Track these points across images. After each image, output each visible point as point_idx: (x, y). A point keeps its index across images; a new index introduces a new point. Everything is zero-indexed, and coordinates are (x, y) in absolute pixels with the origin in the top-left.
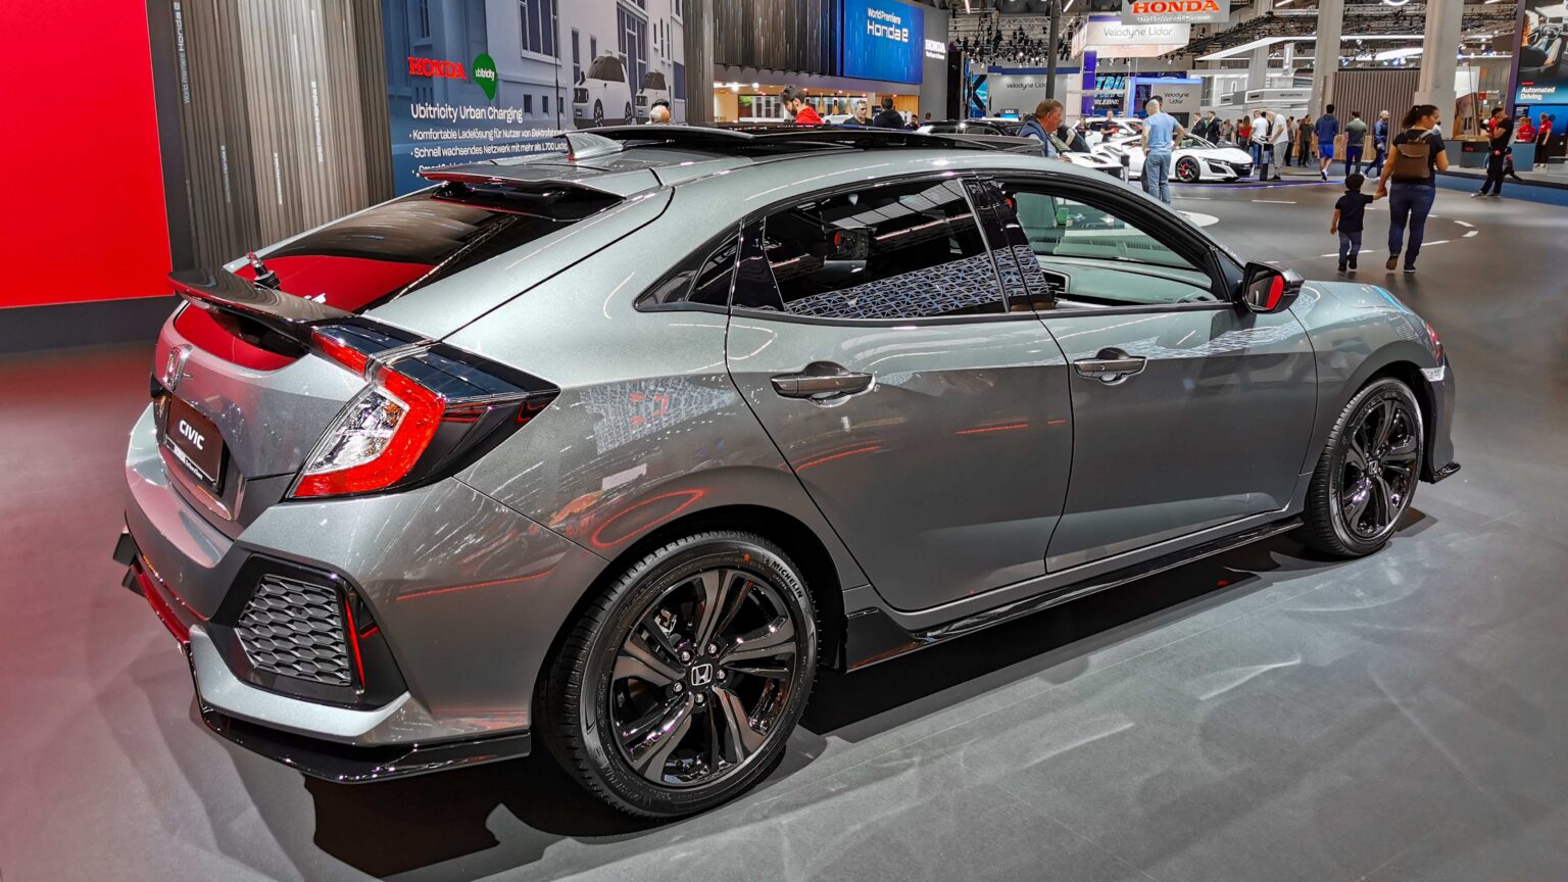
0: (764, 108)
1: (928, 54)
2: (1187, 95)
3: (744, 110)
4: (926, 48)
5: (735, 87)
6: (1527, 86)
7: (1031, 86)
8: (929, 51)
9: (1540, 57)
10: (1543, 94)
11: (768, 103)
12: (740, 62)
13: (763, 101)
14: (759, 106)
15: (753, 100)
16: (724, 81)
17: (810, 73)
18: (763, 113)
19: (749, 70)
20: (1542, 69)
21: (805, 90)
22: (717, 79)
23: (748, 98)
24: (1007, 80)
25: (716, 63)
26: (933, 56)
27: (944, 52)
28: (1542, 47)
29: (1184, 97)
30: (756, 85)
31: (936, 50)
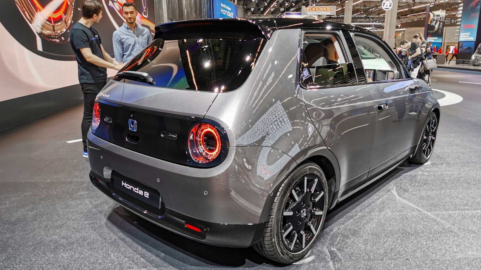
6: (430, 37)
9: (433, 27)
10: (434, 39)
20: (434, 31)
28: (434, 24)
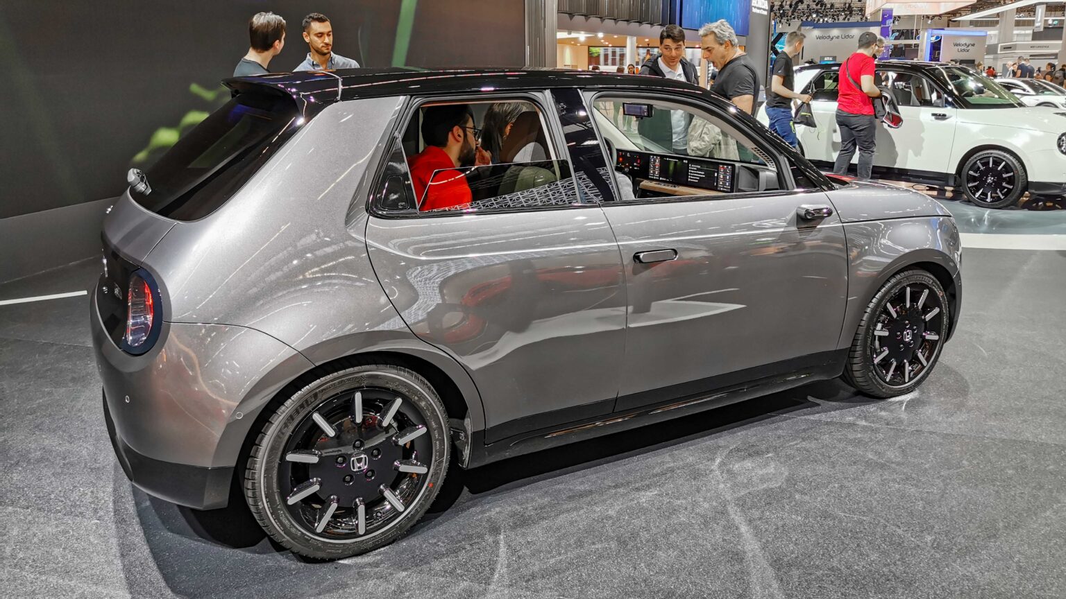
0: (610, 57)
1: (754, 10)
2: (973, 45)
3: (593, 59)
4: (753, 5)
5: (582, 36)
7: (838, 37)
8: (755, 7)
11: (614, 53)
12: (584, 11)
13: (610, 51)
14: (606, 56)
15: (601, 51)
16: (570, 29)
17: (652, 24)
18: (610, 61)
19: (594, 20)
21: (647, 40)
22: (562, 27)
23: (597, 49)
24: (816, 32)
25: (559, 11)
26: (758, 11)
27: (767, 8)
29: (970, 47)
30: (601, 35)
31: (761, 7)
